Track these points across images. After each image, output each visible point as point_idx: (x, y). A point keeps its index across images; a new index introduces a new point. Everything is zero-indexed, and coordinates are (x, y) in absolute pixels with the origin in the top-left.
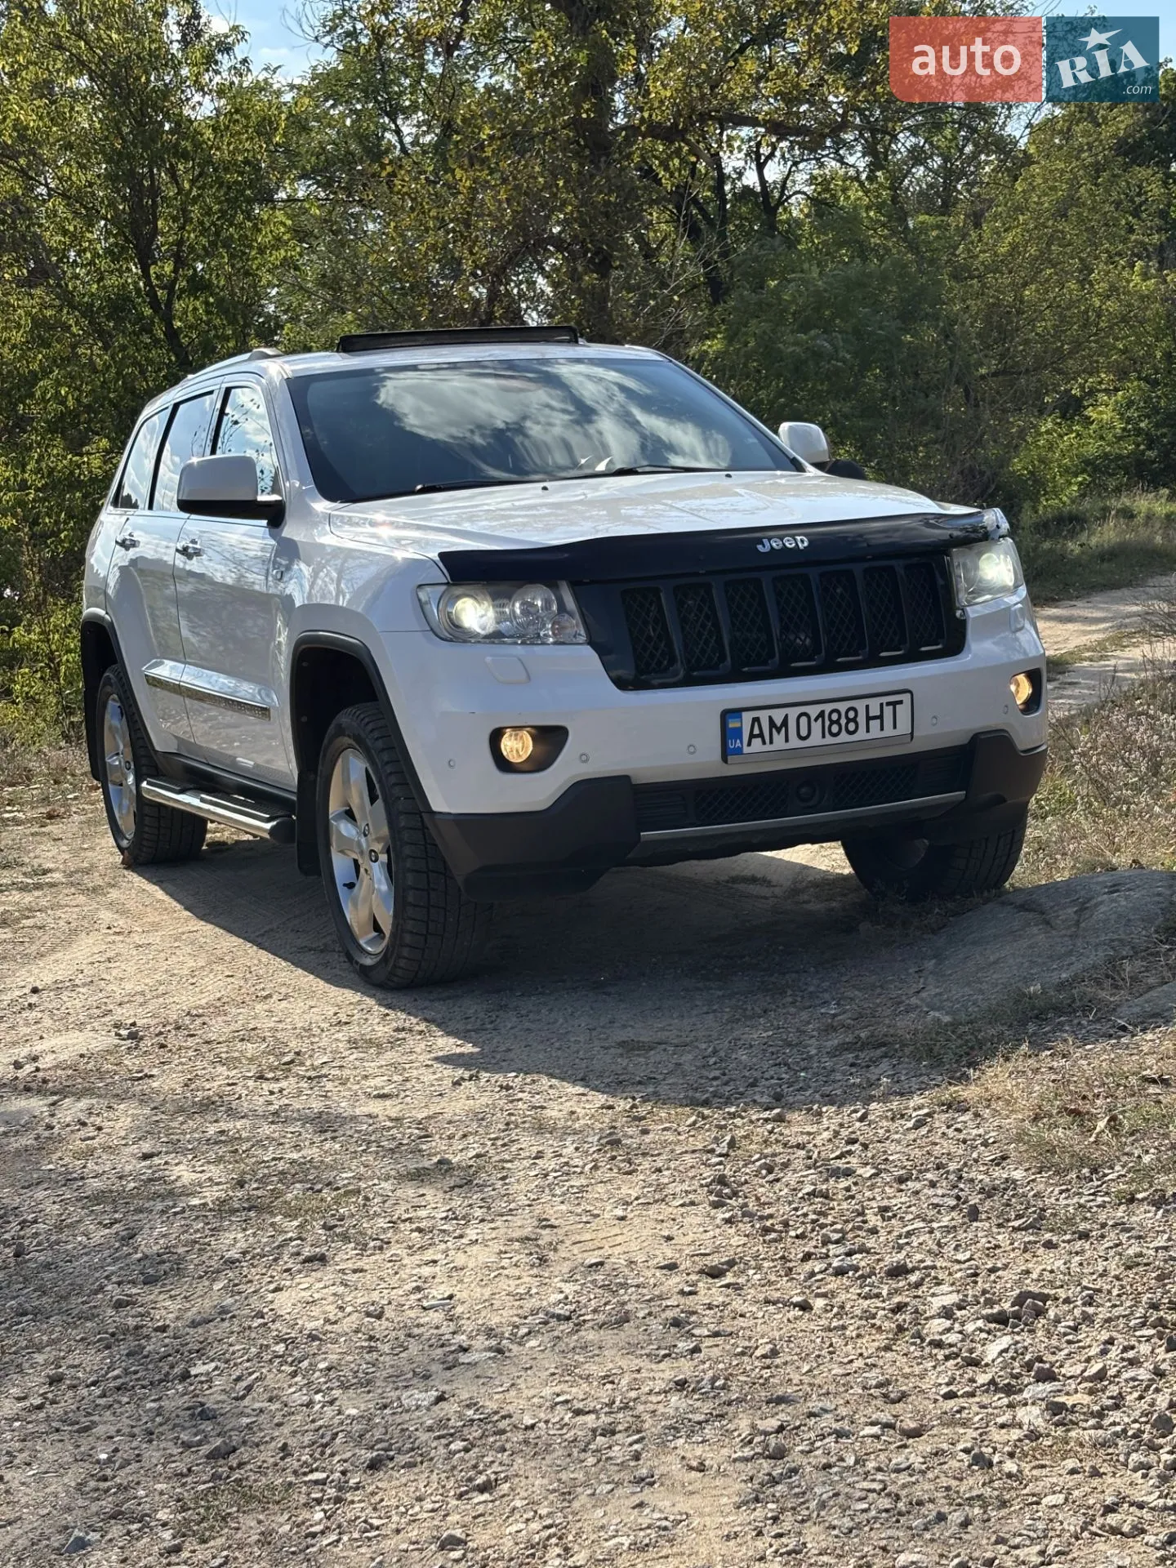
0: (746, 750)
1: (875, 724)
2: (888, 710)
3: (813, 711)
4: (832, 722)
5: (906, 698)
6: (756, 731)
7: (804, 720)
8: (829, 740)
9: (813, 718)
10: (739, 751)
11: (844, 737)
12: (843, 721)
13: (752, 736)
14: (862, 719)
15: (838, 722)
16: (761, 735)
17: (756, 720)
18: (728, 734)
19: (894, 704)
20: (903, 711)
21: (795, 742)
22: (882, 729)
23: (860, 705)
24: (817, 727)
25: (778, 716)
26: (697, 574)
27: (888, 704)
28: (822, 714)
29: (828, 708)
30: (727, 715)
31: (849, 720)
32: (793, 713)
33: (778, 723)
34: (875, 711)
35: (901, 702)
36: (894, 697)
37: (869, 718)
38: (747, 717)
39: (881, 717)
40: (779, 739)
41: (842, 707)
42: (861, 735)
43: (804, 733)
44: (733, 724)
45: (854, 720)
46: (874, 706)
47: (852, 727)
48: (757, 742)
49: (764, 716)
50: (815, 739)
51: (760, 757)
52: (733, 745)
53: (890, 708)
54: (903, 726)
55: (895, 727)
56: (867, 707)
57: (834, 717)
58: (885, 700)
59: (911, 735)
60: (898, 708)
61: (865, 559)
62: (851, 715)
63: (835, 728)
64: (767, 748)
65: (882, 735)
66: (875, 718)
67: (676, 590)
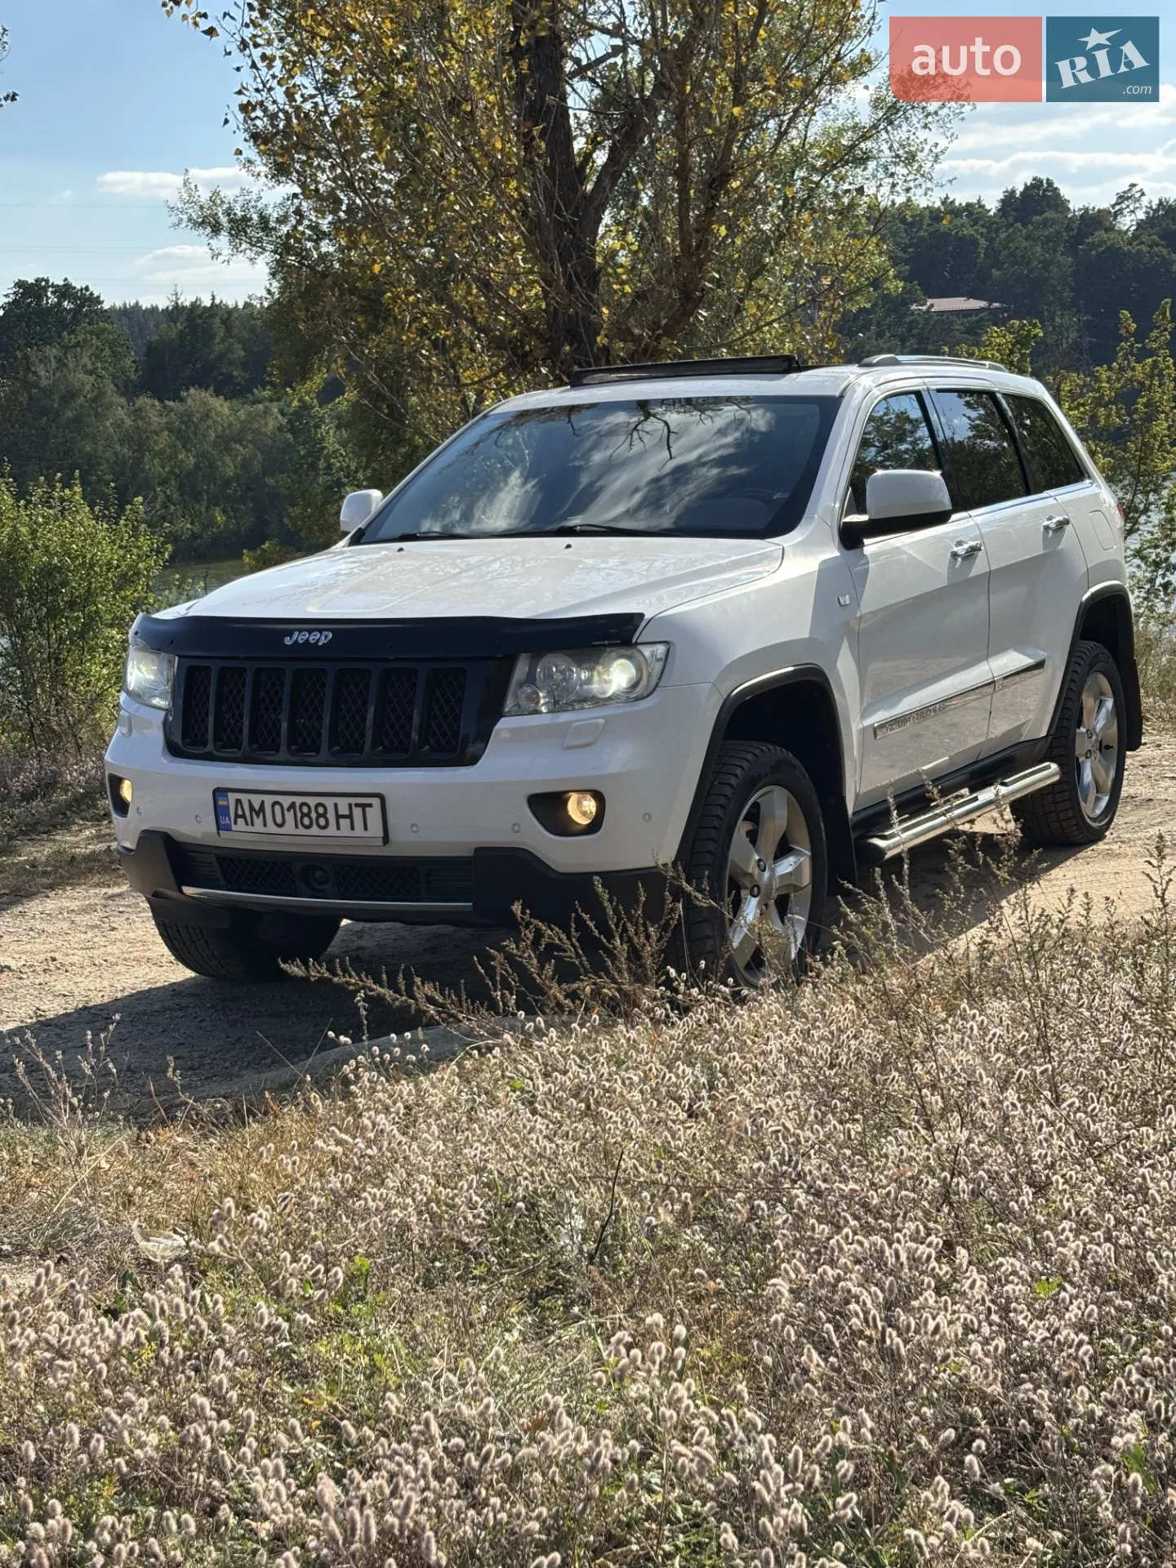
0: (234, 827)
1: (344, 823)
2: (357, 812)
3: (286, 801)
4: (303, 815)
5: (376, 802)
6: (240, 812)
7: (277, 808)
8: (302, 831)
9: (286, 806)
10: (228, 828)
11: (315, 830)
12: (314, 815)
13: (237, 816)
14: (331, 815)
15: (308, 815)
16: (243, 816)
17: (238, 801)
18: (219, 812)
19: (364, 806)
20: (374, 814)
21: (272, 828)
22: (353, 828)
23: (329, 802)
24: (289, 816)
25: (256, 800)
26: (238, 658)
27: (357, 805)
28: (293, 805)
29: (298, 800)
30: (219, 793)
31: (319, 816)
32: (269, 800)
33: (257, 807)
34: (344, 811)
35: (370, 805)
36: (362, 801)
37: (338, 817)
38: (232, 797)
39: (350, 817)
40: (258, 821)
41: (312, 801)
42: (332, 830)
43: (279, 820)
44: (221, 803)
45: (324, 815)
46: (343, 805)
47: (322, 822)
48: (241, 821)
49: (244, 798)
50: (289, 828)
51: (244, 835)
52: (224, 821)
53: (360, 810)
54: (375, 828)
55: (366, 828)
56: (336, 805)
57: (305, 810)
58: (353, 800)
59: (386, 839)
60: (368, 809)
61: (387, 660)
62: (321, 810)
63: (306, 821)
64: (250, 828)
65: (353, 834)
66: (344, 817)
67: (223, 672)
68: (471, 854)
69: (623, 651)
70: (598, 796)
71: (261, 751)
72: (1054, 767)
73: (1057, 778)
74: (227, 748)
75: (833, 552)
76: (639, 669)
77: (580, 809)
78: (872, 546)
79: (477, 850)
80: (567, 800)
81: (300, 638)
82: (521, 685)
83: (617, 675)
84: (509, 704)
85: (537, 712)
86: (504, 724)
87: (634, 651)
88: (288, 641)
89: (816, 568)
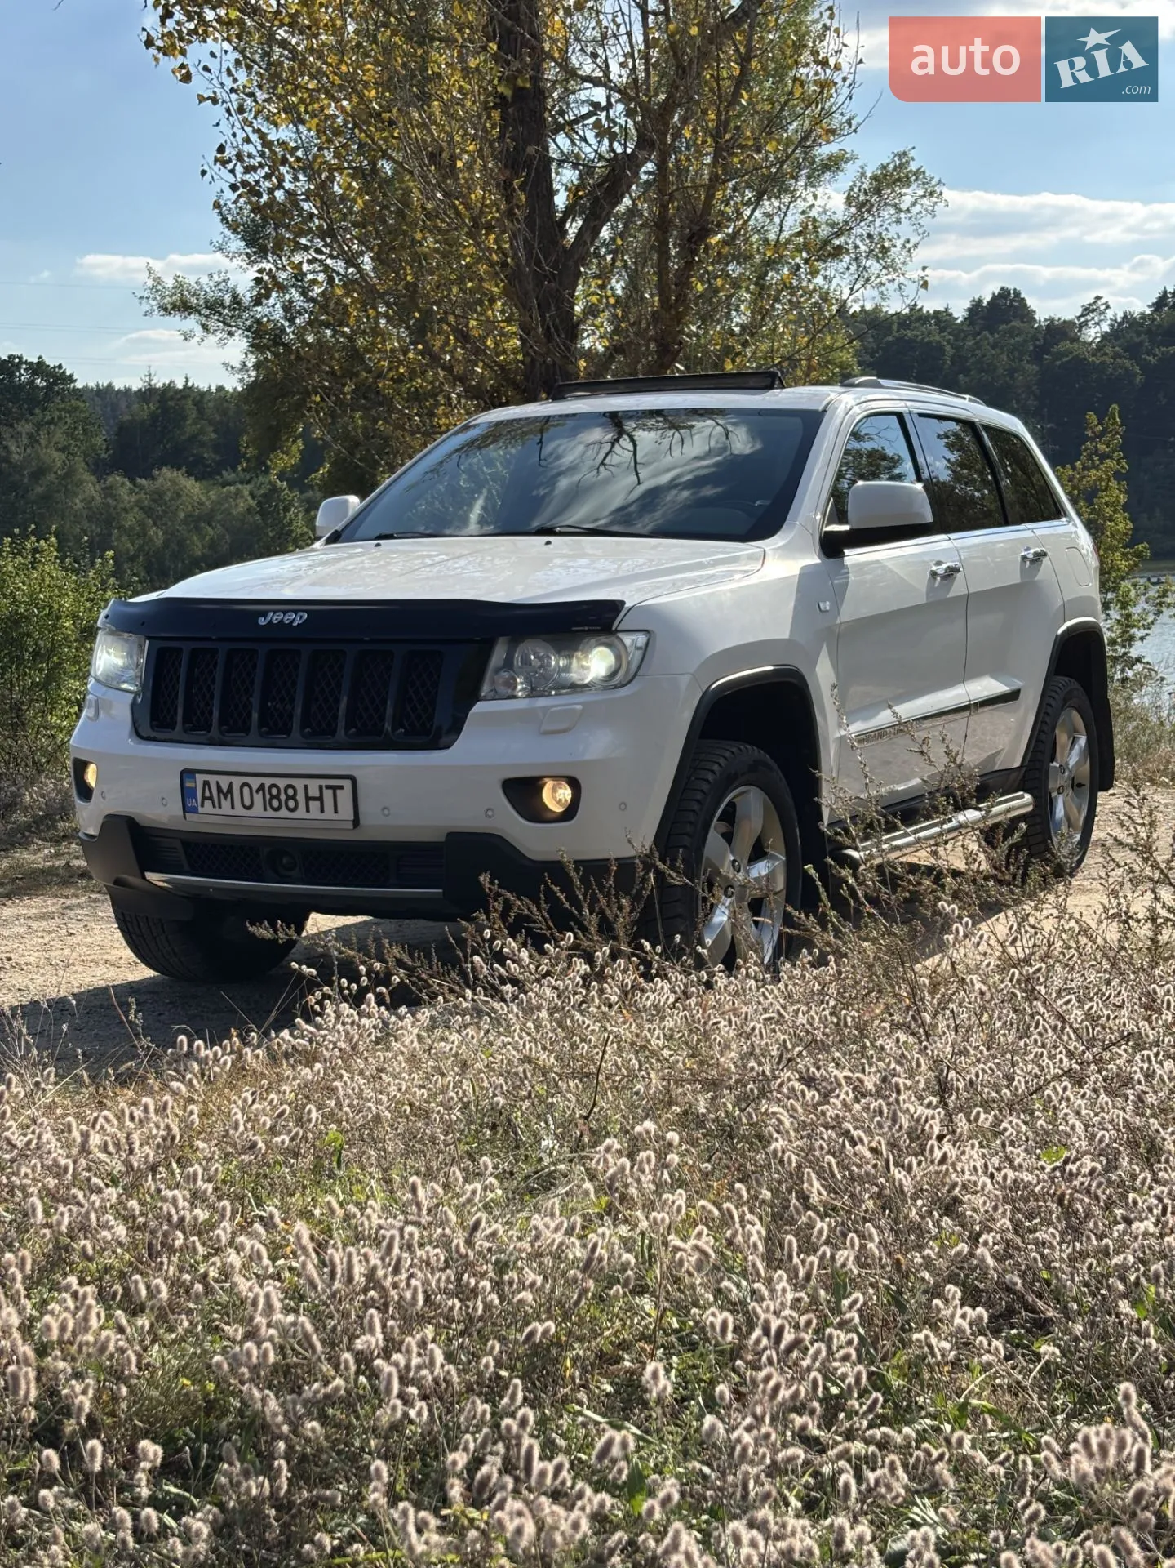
0: (200, 810)
1: (314, 805)
2: (328, 794)
3: (255, 783)
4: (272, 797)
5: (347, 784)
6: (207, 794)
7: (246, 790)
8: (270, 813)
9: (255, 788)
10: (194, 811)
11: (284, 813)
12: (283, 797)
13: (204, 798)
14: (301, 797)
15: (277, 797)
16: (211, 798)
17: (206, 783)
18: (186, 793)
19: (334, 788)
20: (345, 796)
21: (239, 810)
22: (322, 811)
23: (299, 784)
24: (258, 798)
25: (224, 782)
26: (210, 639)
27: (328, 787)
28: (261, 787)
29: (268, 782)
30: (187, 774)
31: (288, 798)
32: (237, 781)
33: (225, 789)
34: (314, 792)
35: (341, 787)
36: (333, 781)
37: (308, 799)
38: (200, 778)
39: (320, 799)
40: (226, 804)
41: (282, 783)
42: (301, 813)
43: (247, 802)
44: (188, 784)
45: (294, 797)
46: (314, 786)
47: (291, 804)
48: (208, 803)
49: (212, 779)
50: (258, 810)
51: (212, 818)
52: (191, 803)
53: (330, 792)
54: (346, 811)
55: (336, 811)
56: (306, 787)
57: (274, 791)
58: (324, 782)
59: (356, 822)
60: (339, 792)
61: (361, 641)
62: (291, 792)
63: (275, 803)
64: (217, 811)
65: (323, 816)
66: (314, 799)
67: (194, 653)
68: (443, 839)
69: (603, 639)
70: (574, 783)
71: (233, 732)
72: (1028, 797)
73: (1030, 808)
74: (197, 730)
75: (814, 559)
76: (618, 658)
77: (556, 796)
78: (854, 556)
79: (449, 834)
80: (542, 787)
81: (276, 618)
82: (497, 671)
83: (596, 663)
84: (485, 689)
85: (515, 697)
86: (479, 707)
87: (612, 639)
88: (262, 621)
89: (797, 572)
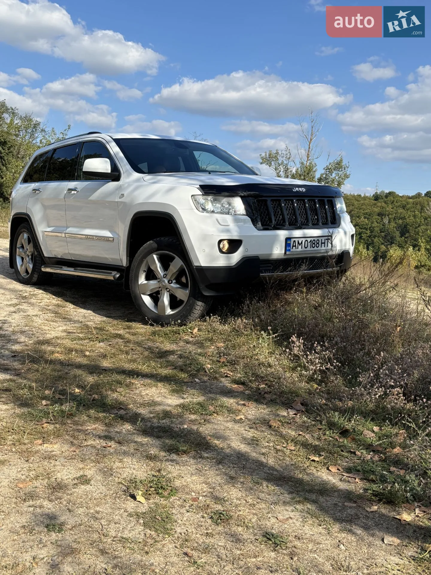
0: (291, 250)
1: (323, 245)
2: (326, 241)
3: (309, 240)
4: (313, 244)
5: (330, 238)
6: (294, 245)
7: (306, 242)
8: (312, 249)
9: (308, 242)
10: (289, 250)
11: (316, 248)
12: (316, 244)
13: (293, 246)
14: (320, 243)
16: (295, 246)
17: (295, 241)
18: (287, 245)
19: (328, 239)
20: (330, 242)
21: (304, 249)
22: (325, 247)
23: (320, 239)
24: (309, 245)
25: (300, 241)
26: (277, 196)
28: (311, 241)
29: (312, 239)
30: (287, 239)
32: (304, 240)
34: (323, 241)
37: (322, 243)
38: (293, 240)
39: (324, 243)
40: (300, 247)
41: (316, 239)
42: (320, 248)
43: (306, 246)
44: (288, 242)
45: (318, 243)
46: (323, 239)
47: (318, 245)
48: (294, 248)
49: (297, 240)
50: (309, 248)
51: (295, 252)
52: (288, 248)
55: (327, 246)
57: (314, 242)
58: (325, 238)
59: (331, 249)
63: (314, 246)
64: (296, 250)
65: (324, 249)
67: (272, 201)
81: (297, 189)
88: (293, 191)
